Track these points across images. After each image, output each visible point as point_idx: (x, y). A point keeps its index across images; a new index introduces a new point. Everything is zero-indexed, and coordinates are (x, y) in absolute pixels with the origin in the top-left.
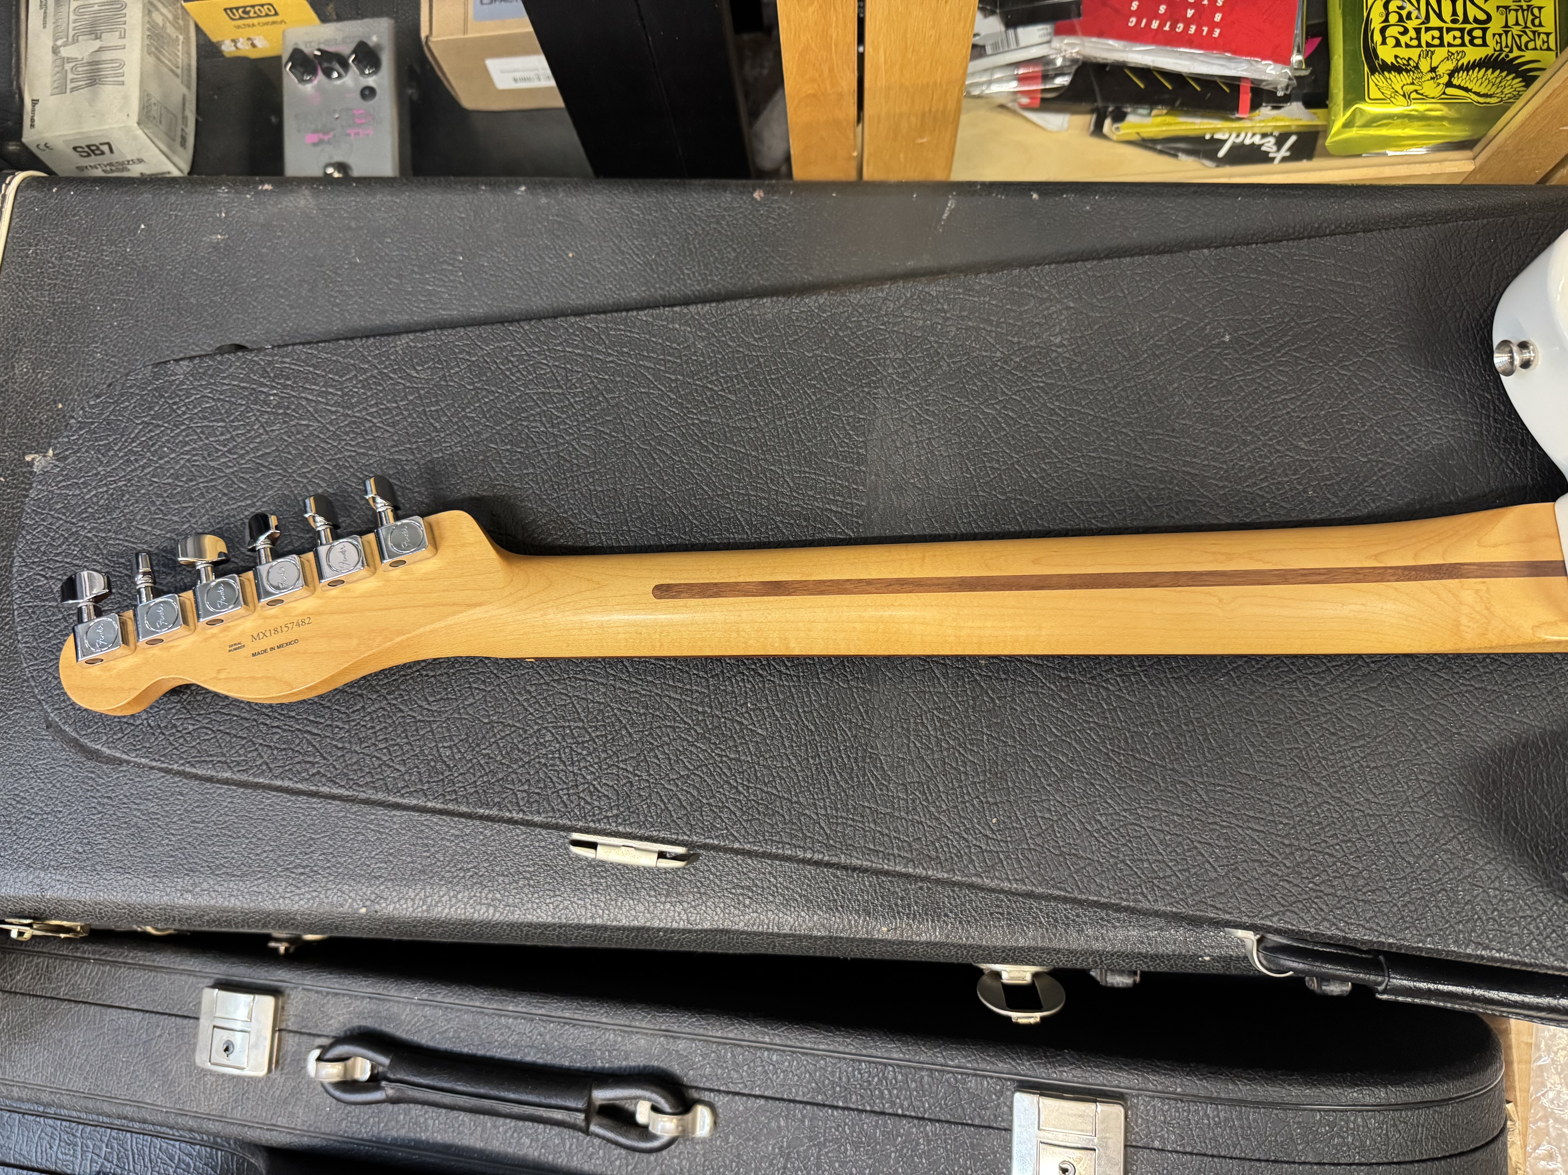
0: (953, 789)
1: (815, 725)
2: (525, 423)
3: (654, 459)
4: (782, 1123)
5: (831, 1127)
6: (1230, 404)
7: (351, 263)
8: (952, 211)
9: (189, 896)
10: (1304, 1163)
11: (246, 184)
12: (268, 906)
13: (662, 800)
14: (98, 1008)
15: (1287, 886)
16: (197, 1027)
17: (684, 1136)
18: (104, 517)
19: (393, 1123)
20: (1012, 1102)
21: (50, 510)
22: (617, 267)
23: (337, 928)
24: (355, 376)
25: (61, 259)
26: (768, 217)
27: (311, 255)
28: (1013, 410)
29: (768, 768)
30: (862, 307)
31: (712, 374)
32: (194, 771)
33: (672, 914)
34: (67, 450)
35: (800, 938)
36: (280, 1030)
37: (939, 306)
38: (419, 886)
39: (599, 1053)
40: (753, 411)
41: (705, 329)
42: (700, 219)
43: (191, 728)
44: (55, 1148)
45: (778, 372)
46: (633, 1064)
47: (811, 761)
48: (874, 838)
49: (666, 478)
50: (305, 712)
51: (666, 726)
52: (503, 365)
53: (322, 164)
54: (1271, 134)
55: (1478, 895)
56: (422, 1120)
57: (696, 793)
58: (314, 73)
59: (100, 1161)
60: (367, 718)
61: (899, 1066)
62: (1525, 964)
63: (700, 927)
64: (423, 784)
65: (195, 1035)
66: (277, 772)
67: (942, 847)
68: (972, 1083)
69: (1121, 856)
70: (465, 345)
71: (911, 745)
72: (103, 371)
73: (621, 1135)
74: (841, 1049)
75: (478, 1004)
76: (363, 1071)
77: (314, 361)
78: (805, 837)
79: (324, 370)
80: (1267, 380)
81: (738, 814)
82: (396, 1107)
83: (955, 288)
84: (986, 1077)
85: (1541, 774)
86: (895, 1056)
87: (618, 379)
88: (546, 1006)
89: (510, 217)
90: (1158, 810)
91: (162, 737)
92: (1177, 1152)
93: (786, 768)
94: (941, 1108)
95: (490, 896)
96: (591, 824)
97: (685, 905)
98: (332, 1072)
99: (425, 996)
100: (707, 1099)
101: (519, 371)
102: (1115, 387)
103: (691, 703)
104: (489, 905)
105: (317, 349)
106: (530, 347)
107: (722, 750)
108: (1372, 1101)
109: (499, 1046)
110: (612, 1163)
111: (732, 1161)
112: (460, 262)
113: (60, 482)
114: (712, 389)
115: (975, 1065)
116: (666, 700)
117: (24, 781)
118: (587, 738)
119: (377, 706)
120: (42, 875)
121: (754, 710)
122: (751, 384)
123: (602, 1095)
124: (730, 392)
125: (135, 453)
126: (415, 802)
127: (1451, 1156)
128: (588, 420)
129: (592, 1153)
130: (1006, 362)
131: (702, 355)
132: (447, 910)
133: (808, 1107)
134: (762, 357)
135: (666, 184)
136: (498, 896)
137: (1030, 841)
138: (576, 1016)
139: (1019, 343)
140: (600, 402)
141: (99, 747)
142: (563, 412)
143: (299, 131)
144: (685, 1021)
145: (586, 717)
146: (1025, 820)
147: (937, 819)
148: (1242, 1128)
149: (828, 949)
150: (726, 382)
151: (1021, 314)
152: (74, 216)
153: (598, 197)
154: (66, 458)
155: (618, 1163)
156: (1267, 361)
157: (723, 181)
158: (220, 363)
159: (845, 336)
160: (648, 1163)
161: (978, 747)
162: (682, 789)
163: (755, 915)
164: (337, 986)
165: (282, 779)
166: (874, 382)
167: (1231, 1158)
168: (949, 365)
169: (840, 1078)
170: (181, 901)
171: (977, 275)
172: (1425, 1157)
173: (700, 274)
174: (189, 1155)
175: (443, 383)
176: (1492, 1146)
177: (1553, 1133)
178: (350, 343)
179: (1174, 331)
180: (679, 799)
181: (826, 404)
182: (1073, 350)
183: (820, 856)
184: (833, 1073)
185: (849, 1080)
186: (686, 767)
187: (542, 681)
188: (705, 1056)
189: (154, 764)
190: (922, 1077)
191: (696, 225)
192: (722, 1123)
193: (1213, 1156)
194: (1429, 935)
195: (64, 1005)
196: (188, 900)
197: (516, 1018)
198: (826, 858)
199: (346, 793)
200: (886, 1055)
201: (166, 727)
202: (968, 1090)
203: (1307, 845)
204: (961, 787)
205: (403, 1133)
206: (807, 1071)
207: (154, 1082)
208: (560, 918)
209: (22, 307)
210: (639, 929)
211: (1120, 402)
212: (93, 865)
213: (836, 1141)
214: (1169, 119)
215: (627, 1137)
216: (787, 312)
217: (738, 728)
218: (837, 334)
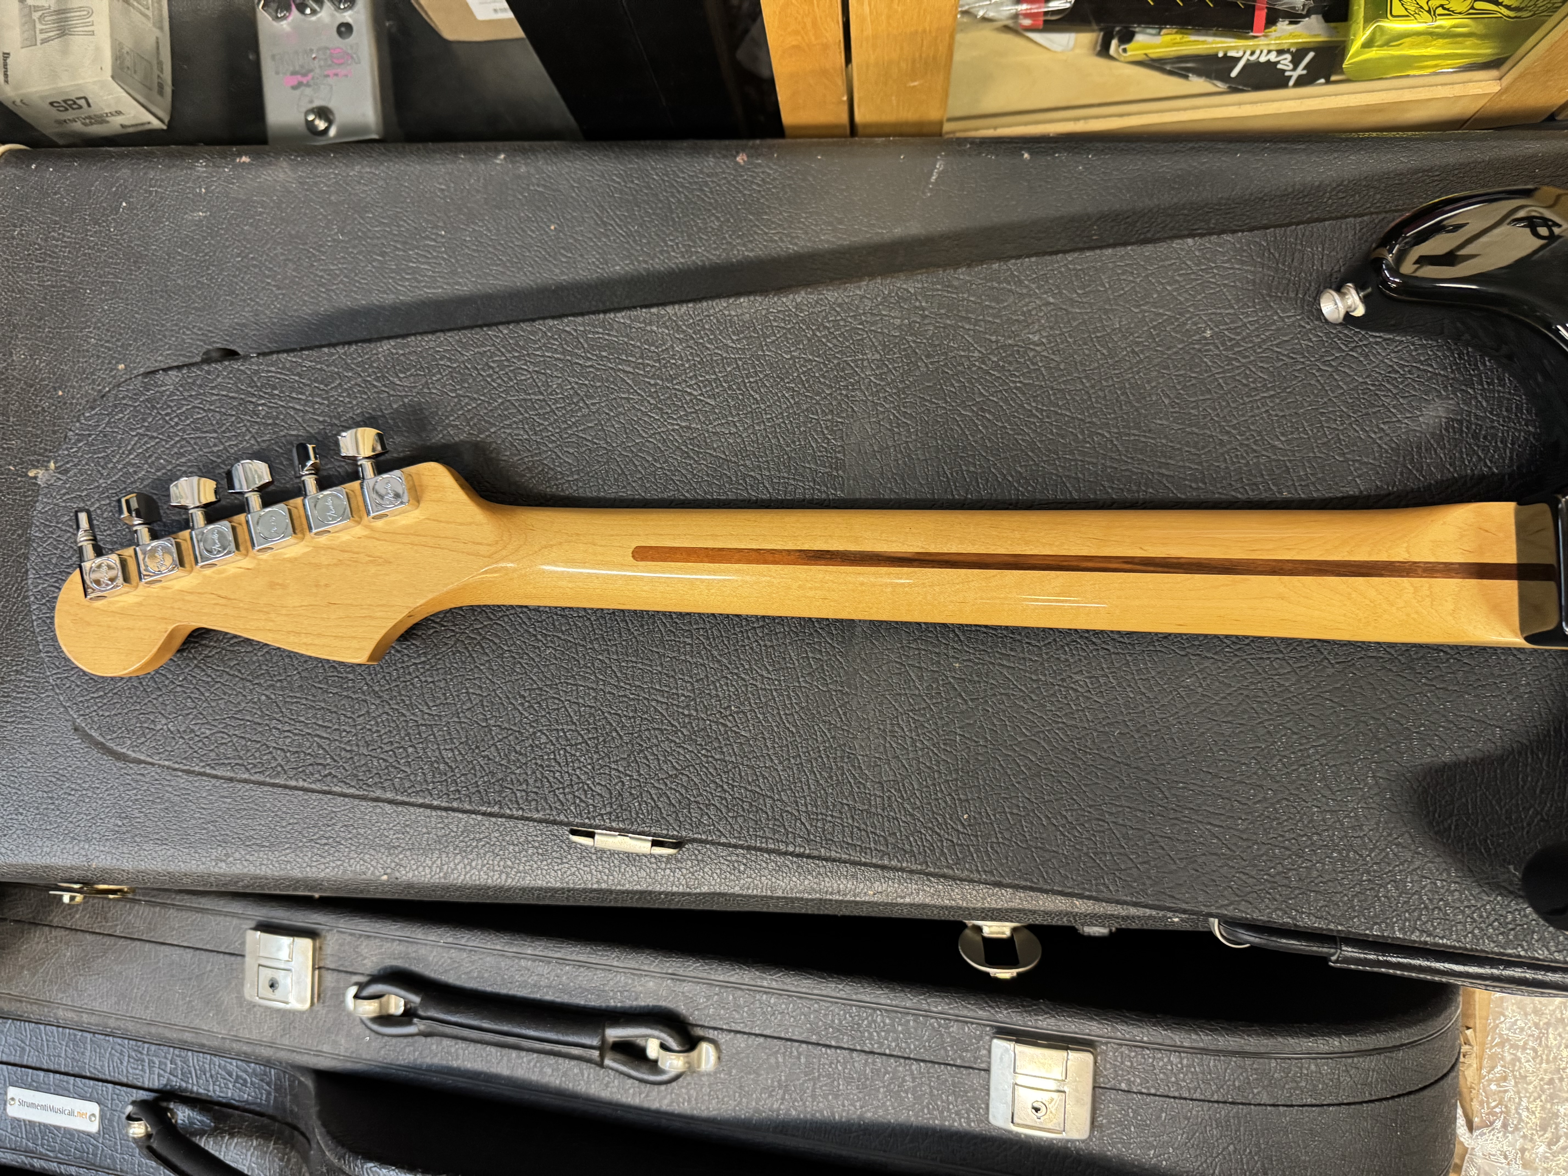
0: (927, 787)
1: (796, 726)
2: (508, 431)
3: (636, 466)
4: (781, 1060)
5: (824, 1064)
6: (1209, 402)
7: (334, 240)
8: (939, 173)
9: (223, 865)
10: (1260, 1105)
11: (223, 156)
12: (297, 873)
13: (652, 799)
14: (152, 945)
15: (1244, 877)
16: (243, 963)
17: (691, 1069)
18: (109, 529)
19: (427, 1051)
20: (990, 1046)
21: (58, 523)
22: (599, 240)
23: (362, 892)
24: (340, 384)
25: (46, 240)
26: (752, 182)
27: (293, 232)
28: (990, 412)
29: (752, 768)
30: (840, 305)
31: (690, 378)
32: (214, 772)
33: (672, 879)
34: (68, 463)
35: (793, 900)
36: (319, 968)
37: (917, 304)
38: (435, 855)
39: (611, 994)
40: (733, 416)
41: (684, 332)
42: (683, 186)
43: (208, 732)
44: (125, 1064)
45: (757, 374)
46: (643, 1004)
47: (793, 761)
48: (852, 833)
49: (648, 485)
50: (314, 716)
51: (654, 729)
52: (484, 371)
53: (304, 110)
54: (1288, 51)
55: (1425, 886)
56: (453, 1050)
57: (683, 791)
58: (288, 9)
59: (166, 1075)
60: (373, 723)
61: (886, 1010)
62: (1466, 949)
63: (698, 890)
64: (428, 784)
65: (243, 971)
66: (291, 774)
67: (916, 841)
68: (954, 1028)
69: (1085, 849)
70: (445, 351)
71: (888, 745)
72: (98, 357)
73: (633, 1069)
74: (833, 994)
75: (498, 947)
76: (397, 1007)
77: (299, 370)
78: (787, 833)
79: (309, 379)
80: (1247, 377)
81: (724, 810)
82: (429, 1039)
83: (933, 283)
84: (967, 1022)
85: (1495, 771)
86: (883, 1002)
87: (598, 384)
88: (563, 951)
89: (490, 188)
90: (1121, 806)
91: (181, 741)
92: (1142, 1093)
93: (769, 768)
94: (926, 1050)
95: (502, 863)
96: (587, 821)
97: (684, 871)
98: (370, 1008)
99: (450, 940)
100: (711, 1036)
101: (500, 377)
102: (1093, 387)
103: (678, 706)
104: (502, 872)
105: (301, 357)
106: (510, 352)
107: (708, 751)
108: (1326, 1048)
109: (520, 986)
110: (626, 1091)
111: (735, 1092)
112: (443, 237)
113: (64, 494)
114: (690, 394)
115: (957, 1012)
116: (654, 703)
117: (62, 759)
118: (580, 740)
119: (381, 711)
120: (87, 847)
121: (737, 713)
122: (730, 388)
123: (614, 1034)
124: (709, 397)
125: (133, 465)
126: (421, 801)
127: (1399, 1096)
128: (570, 427)
129: (608, 1083)
130: (984, 363)
131: (681, 358)
132: (462, 877)
133: (804, 1046)
134: (740, 359)
135: (647, 148)
136: (509, 863)
137: (999, 835)
138: (589, 960)
139: (997, 342)
140: (580, 408)
141: (124, 750)
142: (545, 419)
143: (277, 73)
144: (689, 966)
145: (579, 720)
146: (994, 815)
147: (912, 815)
148: (1203, 1073)
149: (819, 909)
150: (705, 387)
151: (1000, 311)
152: (55, 194)
153: (578, 164)
154: (67, 471)
155: (631, 1091)
156: (1248, 357)
157: (705, 143)
158: (208, 372)
159: (823, 336)
160: (659, 1092)
161: (951, 747)
162: (671, 788)
163: (749, 880)
164: (368, 929)
165: (297, 780)
166: (853, 385)
167: (1192, 1100)
168: (926, 366)
169: (833, 1021)
170: (216, 870)
171: (955, 270)
172: (1374, 1098)
173: (684, 246)
174: (246, 1071)
175: (426, 390)
176: (1441, 1083)
177: (1508, 1058)
178: (333, 350)
179: (1154, 327)
180: (668, 798)
181: (805, 407)
182: (1051, 348)
183: (802, 850)
184: (826, 1015)
185: (841, 1022)
186: (674, 767)
187: (535, 686)
188: (708, 998)
189: (177, 766)
190: (908, 1021)
191: (679, 192)
192: (725, 1058)
193: (1174, 1098)
194: (1376, 923)
195: (122, 942)
196: (223, 868)
197: (534, 961)
198: (807, 852)
199: (357, 793)
200: (874, 1000)
201: (184, 731)
202: (949, 1033)
203: (1264, 840)
204: (934, 785)
205: (436, 1061)
206: (803, 1014)
207: (209, 1011)
208: (567, 883)
209: (13, 291)
210: (642, 893)
211: (1097, 402)
212: (133, 837)
213: (829, 1076)
214: (1178, 37)
215: (637, 1070)
216: (764, 312)
217: (722, 729)
218: (814, 334)
